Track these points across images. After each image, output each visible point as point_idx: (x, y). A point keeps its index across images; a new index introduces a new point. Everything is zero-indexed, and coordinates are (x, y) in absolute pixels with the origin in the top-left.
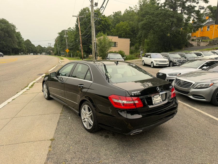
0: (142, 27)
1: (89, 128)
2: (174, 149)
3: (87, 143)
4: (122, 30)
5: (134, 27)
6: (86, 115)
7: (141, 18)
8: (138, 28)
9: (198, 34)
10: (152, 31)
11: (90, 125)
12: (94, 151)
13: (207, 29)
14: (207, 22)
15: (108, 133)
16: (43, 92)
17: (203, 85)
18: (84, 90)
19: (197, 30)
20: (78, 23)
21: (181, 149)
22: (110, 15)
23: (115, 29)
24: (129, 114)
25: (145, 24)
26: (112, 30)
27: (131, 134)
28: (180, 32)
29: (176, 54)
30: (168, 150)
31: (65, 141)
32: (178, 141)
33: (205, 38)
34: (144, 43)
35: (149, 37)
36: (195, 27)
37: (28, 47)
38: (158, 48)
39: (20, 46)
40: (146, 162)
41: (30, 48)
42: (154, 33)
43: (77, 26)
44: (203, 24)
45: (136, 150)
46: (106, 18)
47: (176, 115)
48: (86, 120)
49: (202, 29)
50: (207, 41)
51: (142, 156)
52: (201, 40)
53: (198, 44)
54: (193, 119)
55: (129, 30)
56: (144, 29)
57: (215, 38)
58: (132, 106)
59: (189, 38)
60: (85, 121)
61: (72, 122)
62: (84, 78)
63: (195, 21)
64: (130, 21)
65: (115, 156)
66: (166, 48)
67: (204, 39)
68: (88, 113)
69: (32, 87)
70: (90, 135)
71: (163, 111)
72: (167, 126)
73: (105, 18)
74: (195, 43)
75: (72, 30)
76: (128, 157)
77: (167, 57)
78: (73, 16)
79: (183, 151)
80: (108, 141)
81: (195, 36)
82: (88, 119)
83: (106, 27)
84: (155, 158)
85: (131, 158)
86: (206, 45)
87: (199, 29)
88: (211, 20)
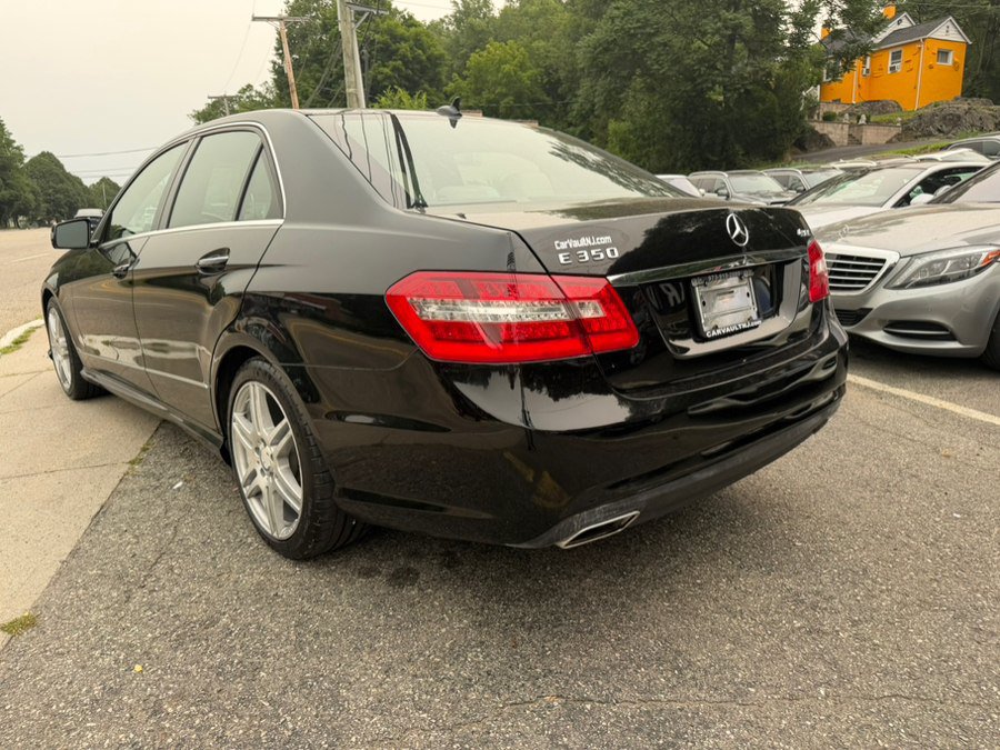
0: (595, 59)
1: (284, 531)
2: (855, 624)
3: (258, 628)
4: (500, 84)
5: (555, 67)
6: (257, 449)
7: (586, 20)
8: (574, 71)
9: (852, 86)
10: (638, 82)
11: (289, 512)
12: (303, 684)
13: (890, 65)
14: (888, 31)
15: (415, 554)
16: (51, 356)
17: (944, 261)
18: (232, 283)
19: (846, 69)
20: (281, 56)
21: (901, 617)
22: (437, 19)
23: (465, 78)
24: (540, 389)
25: (607, 47)
26: (451, 84)
27: (563, 544)
28: (769, 75)
29: (759, 178)
30: (815, 631)
31: (105, 629)
32: (865, 570)
33: (883, 106)
34: (607, 142)
35: (628, 107)
36: (838, 56)
37: (50, 191)
38: (672, 159)
39: (7, 185)
40: (678, 735)
41: (58, 196)
42: (651, 89)
43: (279, 72)
44: (876, 41)
45: (605, 655)
46: (419, 29)
47: (835, 411)
48: (262, 481)
49: (868, 67)
50: (890, 121)
51: (648, 691)
52: (864, 117)
53: (850, 135)
54: (911, 443)
55: (533, 80)
56: (604, 69)
57: (926, 107)
58: (558, 337)
59: (812, 107)
60: (258, 494)
61: (187, 508)
62: (233, 212)
63: (837, 24)
64: (534, 40)
65: (452, 711)
66: (710, 156)
67: (880, 113)
68: (269, 431)
69: (20, 348)
70: (289, 578)
71: (772, 379)
72: (776, 489)
73: (413, 29)
74: (839, 132)
75: (258, 99)
76: (550, 707)
77: (716, 192)
78: (255, 19)
79: (920, 633)
80: (412, 605)
81: (837, 101)
82: (271, 474)
83: (423, 71)
84: (739, 694)
85: (572, 714)
86: (890, 137)
87: (857, 62)
88: (905, 20)
